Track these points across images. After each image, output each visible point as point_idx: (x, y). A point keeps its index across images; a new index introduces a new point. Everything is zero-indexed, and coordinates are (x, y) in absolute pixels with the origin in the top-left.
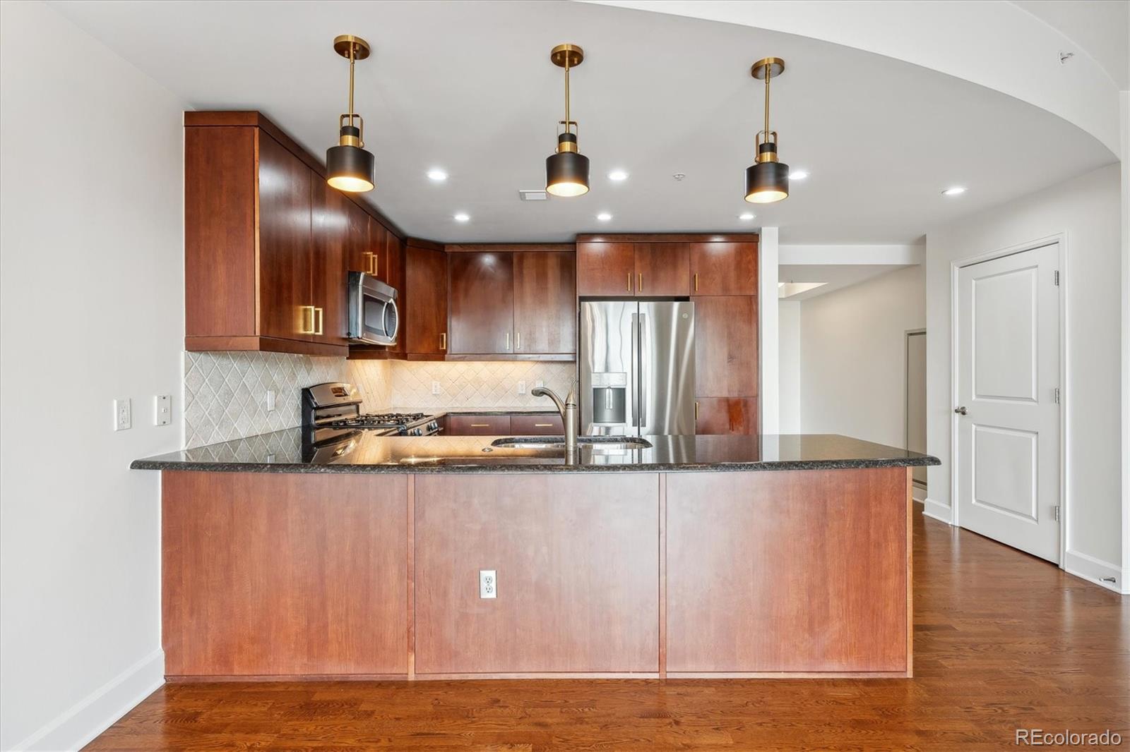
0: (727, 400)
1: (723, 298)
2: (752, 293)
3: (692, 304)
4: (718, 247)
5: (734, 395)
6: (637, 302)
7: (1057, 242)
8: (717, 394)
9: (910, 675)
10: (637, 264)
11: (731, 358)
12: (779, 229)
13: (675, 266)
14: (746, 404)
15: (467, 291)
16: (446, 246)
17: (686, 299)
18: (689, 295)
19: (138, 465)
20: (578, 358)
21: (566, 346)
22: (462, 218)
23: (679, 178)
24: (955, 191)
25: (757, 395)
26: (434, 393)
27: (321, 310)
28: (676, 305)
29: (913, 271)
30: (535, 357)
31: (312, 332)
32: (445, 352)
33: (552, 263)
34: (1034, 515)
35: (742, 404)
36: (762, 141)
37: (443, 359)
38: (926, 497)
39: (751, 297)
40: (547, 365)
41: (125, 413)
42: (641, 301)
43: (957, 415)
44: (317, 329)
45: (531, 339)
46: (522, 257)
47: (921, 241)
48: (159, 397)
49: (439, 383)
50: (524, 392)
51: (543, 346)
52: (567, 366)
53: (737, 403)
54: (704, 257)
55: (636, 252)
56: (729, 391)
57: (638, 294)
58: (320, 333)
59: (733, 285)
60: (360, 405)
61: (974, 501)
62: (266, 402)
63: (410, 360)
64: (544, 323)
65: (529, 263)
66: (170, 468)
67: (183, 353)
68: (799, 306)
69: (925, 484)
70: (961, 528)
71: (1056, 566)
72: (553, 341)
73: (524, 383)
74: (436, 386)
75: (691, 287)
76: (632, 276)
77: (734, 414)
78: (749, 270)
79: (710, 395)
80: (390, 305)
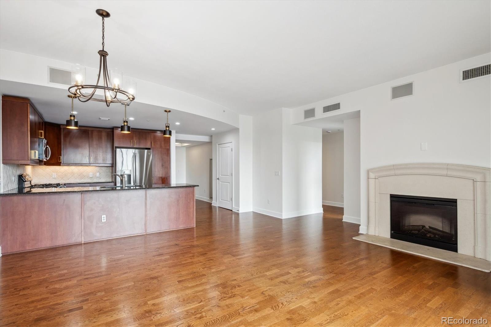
0: (161, 177)
1: (160, 149)
2: (168, 148)
3: (151, 150)
4: (159, 134)
5: (164, 176)
6: (134, 149)
7: (231, 142)
8: (159, 176)
9: (195, 226)
10: (134, 138)
11: (162, 166)
12: (175, 131)
13: (146, 139)
14: (167, 178)
15: (70, 142)
16: (61, 126)
17: (149, 149)
20: (113, 165)
21: (109, 161)
24: (213, 129)
25: (170, 176)
26: (54, 177)
28: (146, 151)
29: (210, 143)
30: (98, 165)
32: (61, 163)
33: (104, 134)
34: (229, 201)
35: (166, 178)
36: (166, 125)
37: (60, 165)
38: (212, 201)
39: (168, 149)
40: (101, 167)
42: (136, 149)
43: (218, 180)
45: (96, 158)
46: (92, 131)
47: (212, 136)
49: (56, 174)
50: (92, 176)
51: (100, 161)
52: (109, 168)
53: (164, 178)
54: (155, 137)
55: (134, 135)
56: (162, 175)
57: (134, 147)
59: (163, 145)
60: (32, 181)
61: (220, 200)
62: (13, 179)
64: (101, 154)
65: (95, 134)
67: (2, 164)
68: (185, 149)
69: (212, 198)
70: (219, 207)
71: (232, 210)
72: (104, 160)
73: (92, 173)
74: (54, 175)
75: (151, 145)
76: (132, 141)
77: (163, 182)
78: (167, 141)
79: (156, 176)
80: (48, 148)
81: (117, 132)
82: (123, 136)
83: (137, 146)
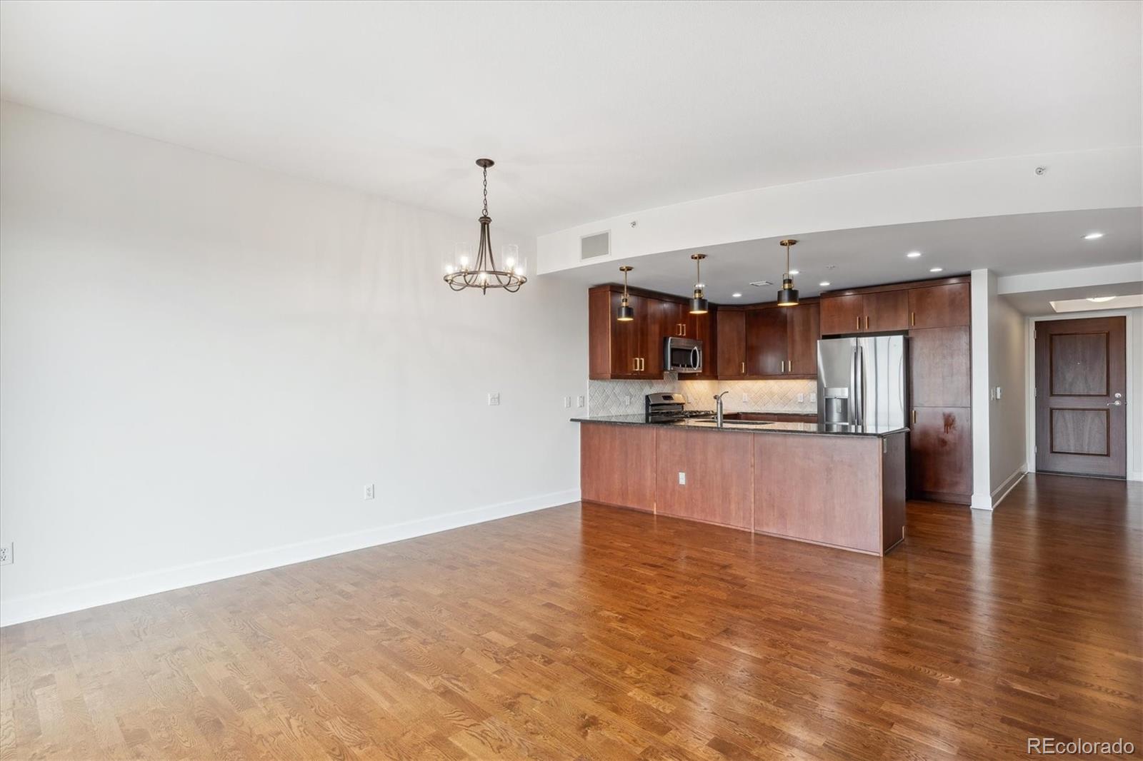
1: (938, 330)
2: (965, 324)
6: (855, 338)
12: (988, 271)
13: (895, 307)
17: (904, 333)
18: (907, 328)
19: (572, 420)
27: (643, 359)
31: (638, 369)
32: (744, 374)
37: (743, 379)
41: (568, 402)
42: (860, 337)
44: (641, 368)
45: (798, 364)
50: (802, 401)
54: (920, 299)
55: (865, 302)
56: (944, 403)
58: (643, 370)
59: (947, 319)
60: (684, 405)
62: (625, 401)
63: (719, 380)
65: (798, 313)
66: (584, 423)
67: (588, 380)
73: (802, 394)
74: (745, 396)
75: (910, 322)
76: (861, 319)
77: (949, 422)
78: (962, 304)
79: (926, 405)
80: (695, 351)
81: (825, 303)
82: (840, 309)
83: (873, 329)
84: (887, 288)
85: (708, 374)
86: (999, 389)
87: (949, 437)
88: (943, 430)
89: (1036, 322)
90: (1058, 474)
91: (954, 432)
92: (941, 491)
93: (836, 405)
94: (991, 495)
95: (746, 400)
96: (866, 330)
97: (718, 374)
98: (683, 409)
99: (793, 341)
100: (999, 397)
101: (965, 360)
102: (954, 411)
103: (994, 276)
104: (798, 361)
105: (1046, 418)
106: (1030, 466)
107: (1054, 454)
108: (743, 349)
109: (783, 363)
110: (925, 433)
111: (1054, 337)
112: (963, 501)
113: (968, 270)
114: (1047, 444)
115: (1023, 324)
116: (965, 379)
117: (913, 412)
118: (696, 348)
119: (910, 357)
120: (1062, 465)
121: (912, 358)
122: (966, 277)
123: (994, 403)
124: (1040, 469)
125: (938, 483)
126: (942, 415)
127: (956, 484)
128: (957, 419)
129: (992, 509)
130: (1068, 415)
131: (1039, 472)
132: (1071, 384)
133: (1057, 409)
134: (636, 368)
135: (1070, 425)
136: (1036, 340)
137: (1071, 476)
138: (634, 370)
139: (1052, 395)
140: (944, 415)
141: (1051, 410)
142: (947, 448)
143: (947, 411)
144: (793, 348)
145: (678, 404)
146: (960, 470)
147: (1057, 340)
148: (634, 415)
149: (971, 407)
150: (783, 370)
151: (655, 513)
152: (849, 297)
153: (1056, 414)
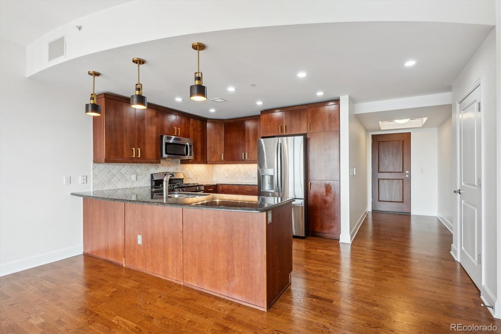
1: (322, 133)
6: (277, 138)
7: (479, 85)
9: (265, 310)
10: (284, 121)
11: (326, 161)
12: (349, 97)
13: (300, 120)
17: (305, 135)
18: (305, 132)
19: (72, 194)
22: (212, 111)
23: (253, 85)
27: (139, 149)
41: (68, 180)
44: (137, 155)
48: (81, 176)
50: (255, 176)
55: (284, 116)
56: (325, 178)
58: (139, 156)
59: (327, 126)
60: (184, 180)
61: (463, 248)
62: (132, 178)
63: (209, 164)
67: (92, 164)
68: (437, 130)
75: (307, 129)
76: (282, 126)
77: (328, 188)
78: (335, 118)
79: (316, 179)
80: (187, 145)
81: (263, 117)
82: (271, 120)
83: (288, 133)
84: (295, 108)
85: (199, 160)
86: (355, 169)
87: (329, 199)
88: (325, 194)
89: (373, 136)
90: (382, 212)
91: (331, 195)
92: (324, 231)
93: (267, 179)
94: (350, 234)
95: (227, 176)
96: (285, 134)
97: (208, 161)
98: (183, 182)
99: (249, 141)
100: (355, 174)
101: (337, 152)
102: (331, 183)
103: (352, 101)
104: (252, 153)
105: (377, 183)
106: (369, 209)
107: (379, 202)
108: (223, 146)
109: (243, 153)
110: (315, 196)
111: (380, 142)
112: (336, 237)
113: (339, 96)
114: (377, 198)
115: (367, 136)
116: (337, 163)
117: (309, 183)
118: (187, 144)
119: (308, 149)
120: (384, 207)
121: (309, 150)
122: (337, 101)
123: (352, 177)
124: (374, 209)
125: (322, 227)
126: (324, 185)
127: (331, 227)
128: (332, 187)
129: (351, 243)
130: (386, 182)
131: (374, 211)
132: (387, 167)
133: (382, 179)
134: (133, 155)
135: (387, 187)
136: (372, 144)
137: (388, 213)
138: (132, 156)
139: (379, 172)
140: (326, 185)
141: (379, 179)
142: (327, 205)
143: (327, 182)
144: (249, 145)
145: (180, 179)
146: (334, 219)
147: (381, 144)
148: (141, 188)
149: (340, 180)
150: (243, 159)
151: (124, 265)
152: (278, 114)
153: (380, 181)
